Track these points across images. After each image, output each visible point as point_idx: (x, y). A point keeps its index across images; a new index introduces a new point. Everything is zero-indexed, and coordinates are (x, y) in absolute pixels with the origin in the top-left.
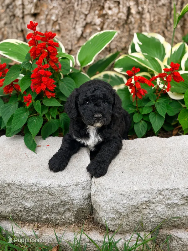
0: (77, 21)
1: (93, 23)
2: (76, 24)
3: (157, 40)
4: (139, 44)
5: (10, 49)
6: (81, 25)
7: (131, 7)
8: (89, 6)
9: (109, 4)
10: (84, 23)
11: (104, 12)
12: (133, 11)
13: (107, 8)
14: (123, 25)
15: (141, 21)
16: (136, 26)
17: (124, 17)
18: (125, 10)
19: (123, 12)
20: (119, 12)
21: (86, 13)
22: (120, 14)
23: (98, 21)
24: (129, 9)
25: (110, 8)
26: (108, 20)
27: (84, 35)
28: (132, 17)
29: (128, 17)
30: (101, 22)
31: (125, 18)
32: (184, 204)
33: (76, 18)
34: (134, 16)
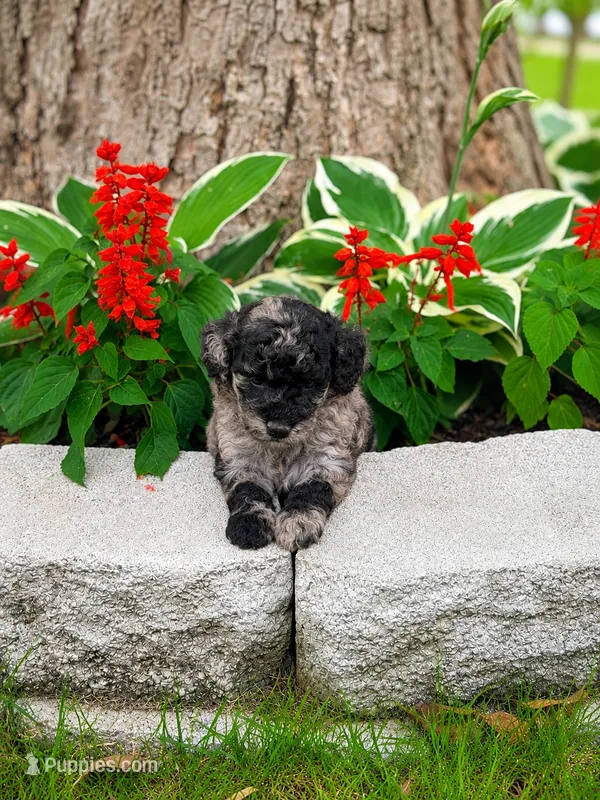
0: (155, 131)
1: (198, 132)
2: (153, 139)
3: (377, 183)
4: (330, 191)
5: (6, 227)
6: (167, 140)
7: (298, 80)
8: (187, 87)
9: (236, 74)
10: (176, 134)
11: (226, 98)
12: (303, 90)
13: (231, 86)
14: (279, 129)
15: (326, 119)
16: (314, 132)
17: (279, 107)
18: (281, 88)
19: (276, 95)
20: (265, 95)
21: (180, 106)
22: (268, 101)
23: (211, 125)
24: (292, 84)
25: (240, 87)
26: (238, 120)
27: (178, 168)
28: (302, 107)
29: (289, 107)
30: (220, 126)
31: (283, 110)
32: (543, 614)
33: (154, 123)
34: (307, 105)
